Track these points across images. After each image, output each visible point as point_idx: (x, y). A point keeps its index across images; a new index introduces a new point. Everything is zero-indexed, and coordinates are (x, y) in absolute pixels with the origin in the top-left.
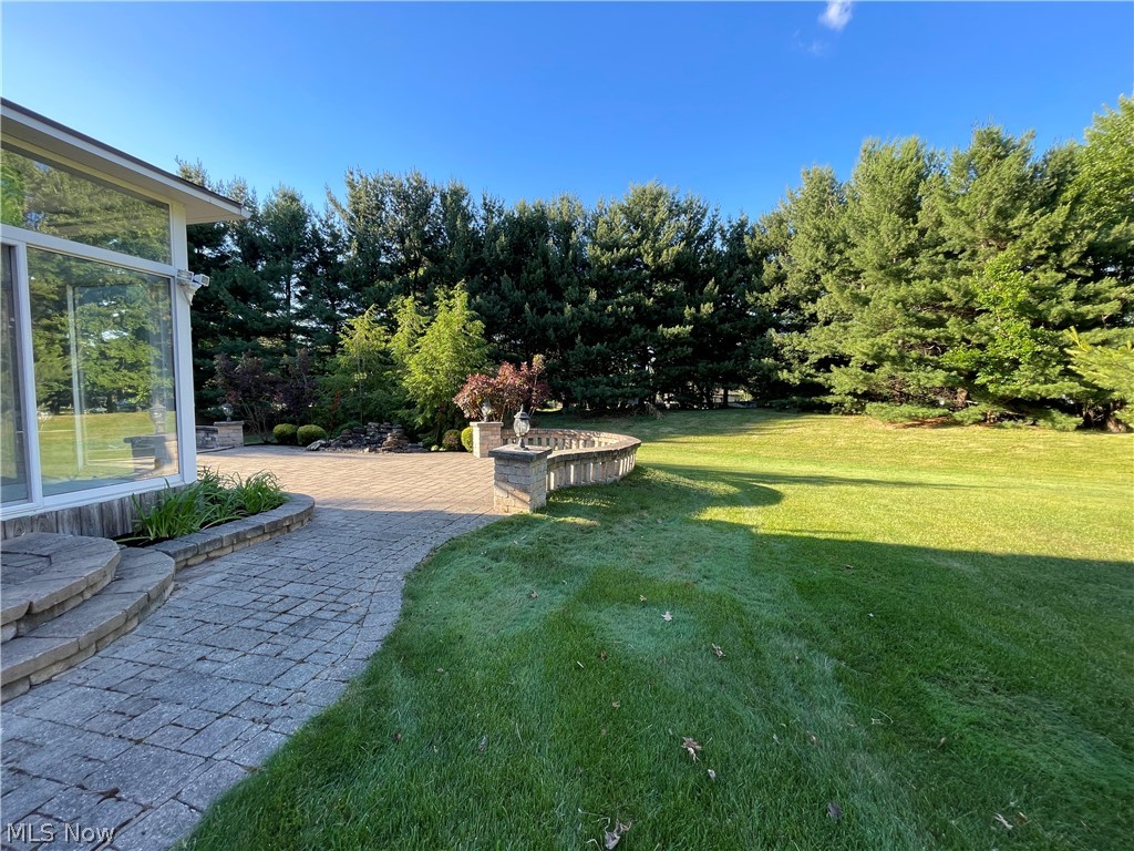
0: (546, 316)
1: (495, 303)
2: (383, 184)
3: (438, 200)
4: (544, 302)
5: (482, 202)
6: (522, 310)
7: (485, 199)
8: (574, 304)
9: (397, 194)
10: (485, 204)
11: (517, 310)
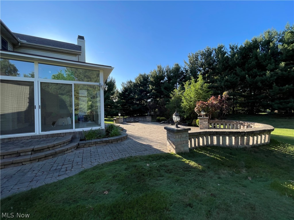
0: (257, 78)
1: (234, 78)
2: (198, 54)
3: (214, 52)
4: (256, 73)
5: (229, 47)
6: (245, 78)
7: (230, 46)
8: (271, 71)
9: (202, 55)
10: (230, 47)
11: (243, 79)
